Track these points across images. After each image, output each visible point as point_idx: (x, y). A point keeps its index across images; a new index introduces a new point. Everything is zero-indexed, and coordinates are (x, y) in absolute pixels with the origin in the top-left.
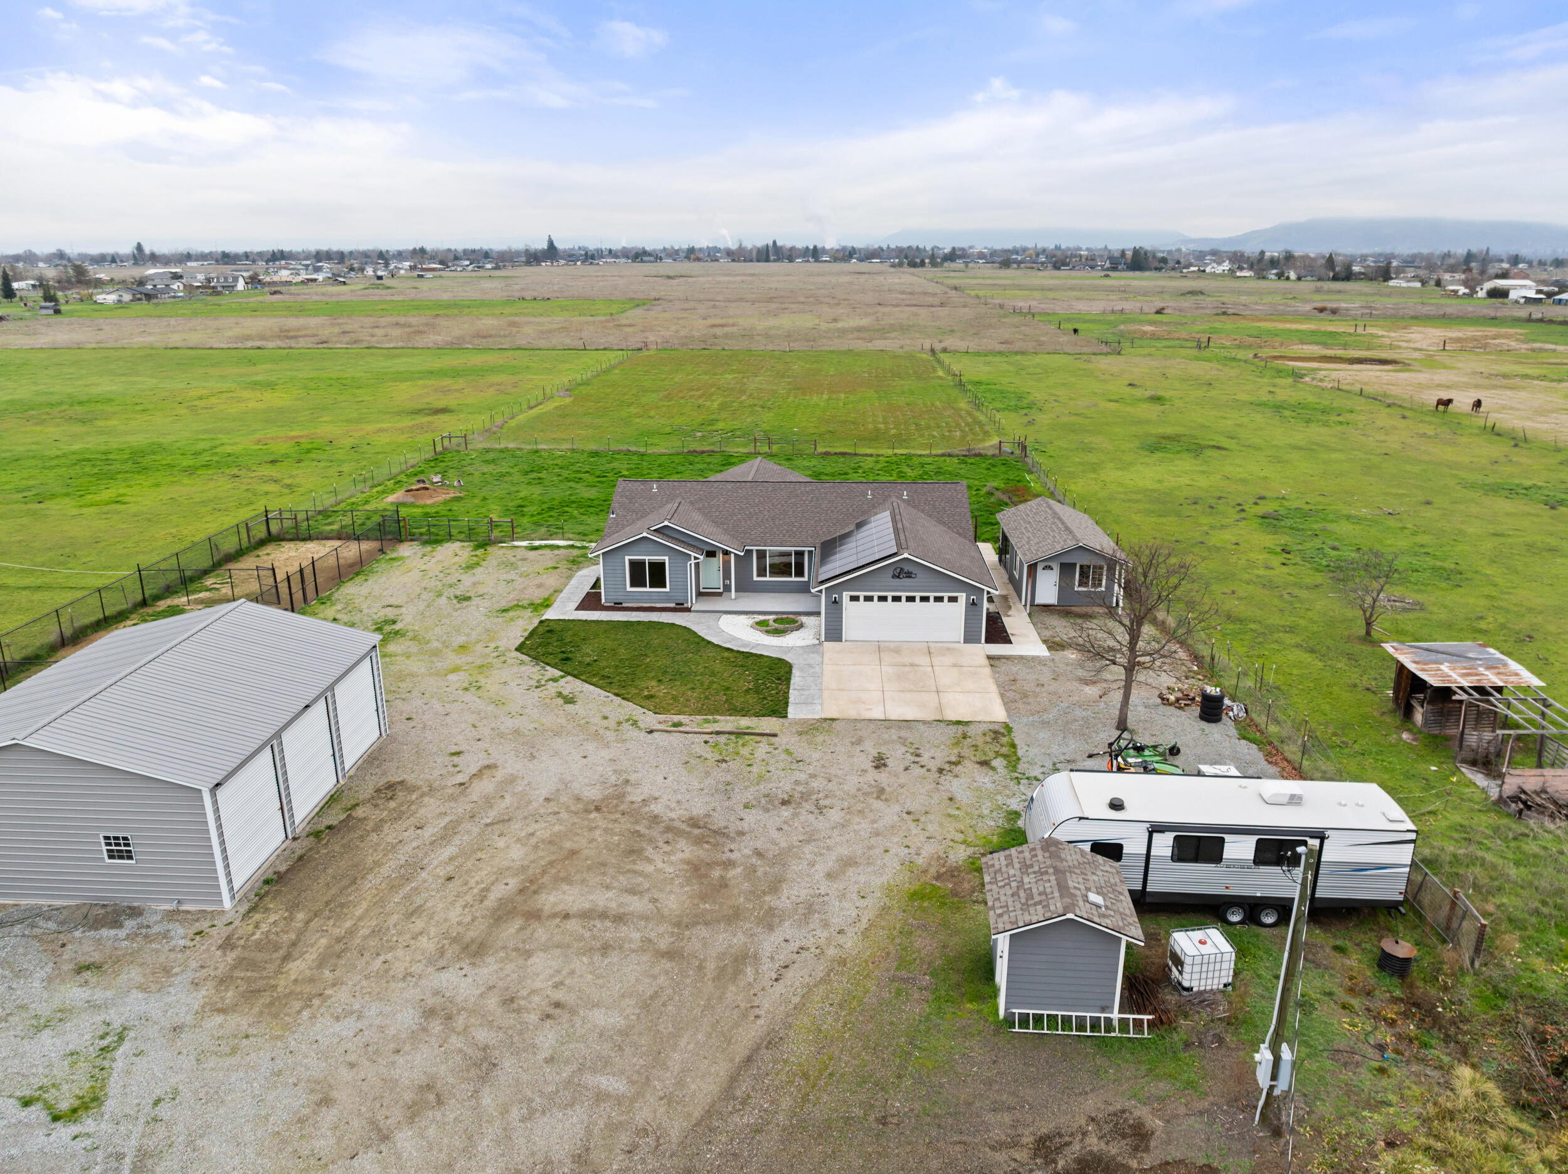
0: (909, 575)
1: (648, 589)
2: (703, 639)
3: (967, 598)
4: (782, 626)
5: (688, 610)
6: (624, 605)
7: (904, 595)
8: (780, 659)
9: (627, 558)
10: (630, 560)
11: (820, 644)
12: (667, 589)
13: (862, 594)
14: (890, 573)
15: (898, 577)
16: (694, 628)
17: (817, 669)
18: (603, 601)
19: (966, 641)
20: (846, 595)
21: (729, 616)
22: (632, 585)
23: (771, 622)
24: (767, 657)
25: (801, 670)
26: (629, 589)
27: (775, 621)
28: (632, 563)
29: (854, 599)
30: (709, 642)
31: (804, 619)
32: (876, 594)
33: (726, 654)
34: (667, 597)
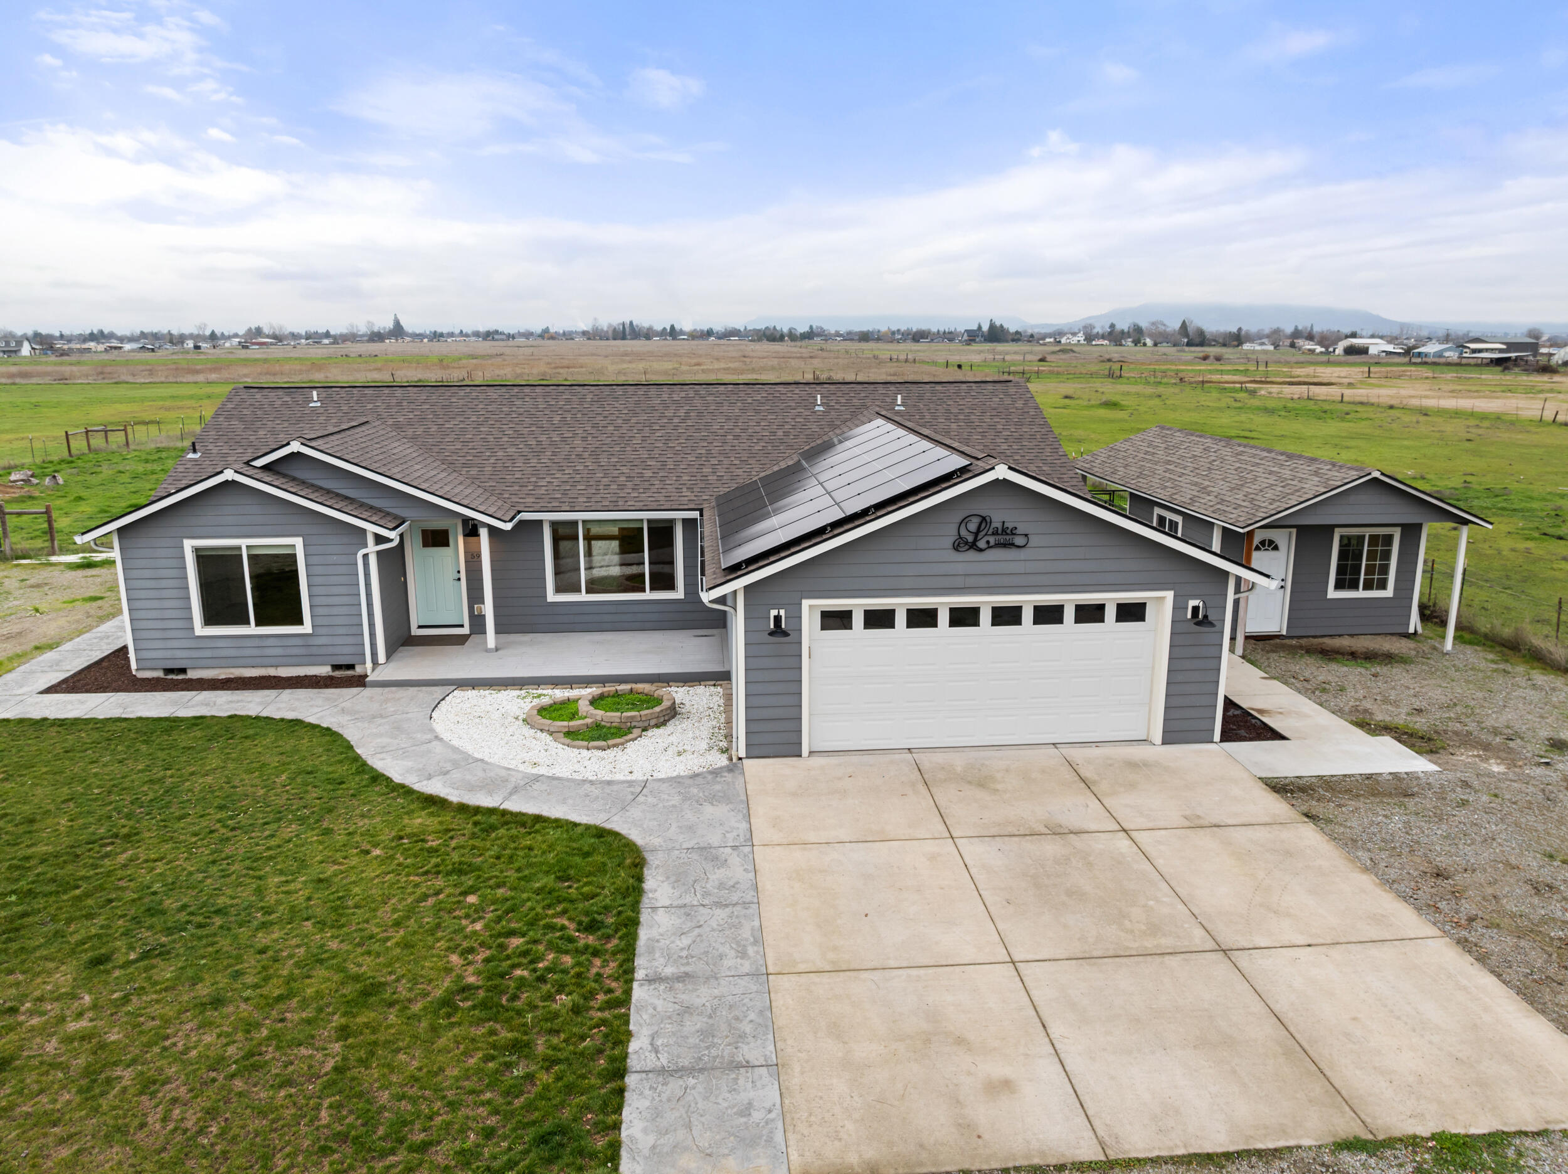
0: (1006, 539)
1: (252, 629)
2: (362, 767)
3: (1178, 607)
4: (614, 716)
5: (360, 681)
6: (192, 674)
7: (986, 602)
8: (601, 833)
9: (189, 545)
10: (197, 550)
11: (734, 766)
12: (307, 628)
13: (858, 605)
14: (948, 532)
15: (973, 546)
16: (351, 733)
17: (736, 870)
18: (134, 665)
19: (1170, 737)
20: (810, 609)
21: (471, 694)
22: (209, 620)
23: (584, 707)
24: (558, 823)
25: (678, 878)
26: (200, 629)
27: (594, 702)
28: (204, 558)
29: (837, 620)
30: (377, 778)
31: (679, 693)
32: (901, 604)
33: (419, 820)
34: (307, 649)
